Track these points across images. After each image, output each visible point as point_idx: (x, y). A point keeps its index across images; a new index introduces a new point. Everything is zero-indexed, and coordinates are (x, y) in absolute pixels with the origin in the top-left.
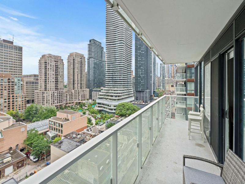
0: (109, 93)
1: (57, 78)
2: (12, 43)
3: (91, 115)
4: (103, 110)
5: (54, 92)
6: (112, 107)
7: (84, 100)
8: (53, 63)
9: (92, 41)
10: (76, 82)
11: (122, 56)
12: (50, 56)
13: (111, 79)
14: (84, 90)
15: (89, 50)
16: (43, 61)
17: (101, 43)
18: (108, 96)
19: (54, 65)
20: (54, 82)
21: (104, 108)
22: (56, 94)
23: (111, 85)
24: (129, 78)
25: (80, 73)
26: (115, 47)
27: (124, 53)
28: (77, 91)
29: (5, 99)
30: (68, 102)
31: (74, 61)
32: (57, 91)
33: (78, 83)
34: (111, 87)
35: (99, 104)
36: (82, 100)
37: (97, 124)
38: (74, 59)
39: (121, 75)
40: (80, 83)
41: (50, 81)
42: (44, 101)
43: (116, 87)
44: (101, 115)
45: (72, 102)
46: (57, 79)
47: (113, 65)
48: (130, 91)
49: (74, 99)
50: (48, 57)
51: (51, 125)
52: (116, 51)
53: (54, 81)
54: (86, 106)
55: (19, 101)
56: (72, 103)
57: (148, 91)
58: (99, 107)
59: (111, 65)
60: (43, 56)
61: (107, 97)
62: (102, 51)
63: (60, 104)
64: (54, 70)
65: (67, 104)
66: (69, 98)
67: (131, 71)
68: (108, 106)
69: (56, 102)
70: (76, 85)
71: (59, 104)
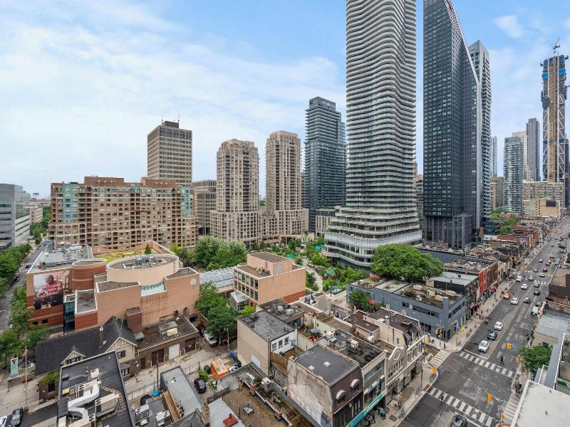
0: (354, 219)
1: (248, 186)
2: (176, 125)
3: (314, 267)
4: (339, 259)
5: (242, 214)
6: (362, 254)
7: (299, 234)
8: (241, 157)
9: (314, 102)
10: (282, 194)
11: (386, 128)
12: (235, 144)
13: (360, 185)
14: (298, 210)
15: (308, 124)
16: (223, 155)
17: (334, 104)
18: (353, 226)
19: (242, 159)
20: (242, 195)
21: (344, 253)
22: (245, 219)
23: (360, 199)
24: (408, 183)
25: (289, 174)
26: (370, 109)
27: (394, 121)
28: (285, 214)
29: (169, 225)
30: (268, 235)
31: (278, 150)
32: (247, 213)
33: (285, 197)
34: (360, 204)
35: (331, 243)
36: (293, 234)
37: (326, 289)
38: (278, 146)
39: (385, 176)
40: (289, 195)
41: (234, 192)
42: (226, 231)
43: (372, 205)
44: (335, 269)
45: (275, 235)
46: (246, 188)
47: (364, 153)
48: (409, 215)
49: (278, 231)
50: (232, 146)
51: (237, 280)
52: (372, 119)
53: (242, 191)
54: (303, 247)
55: (189, 228)
56: (275, 238)
57: (463, 216)
58: (331, 250)
59: (358, 153)
60: (224, 145)
61: (349, 229)
62: (337, 122)
63: (253, 238)
64: (242, 170)
65: (265, 239)
66: (268, 227)
67: (412, 164)
68: (353, 249)
69: (245, 234)
70: (282, 201)
71: (250, 239)
